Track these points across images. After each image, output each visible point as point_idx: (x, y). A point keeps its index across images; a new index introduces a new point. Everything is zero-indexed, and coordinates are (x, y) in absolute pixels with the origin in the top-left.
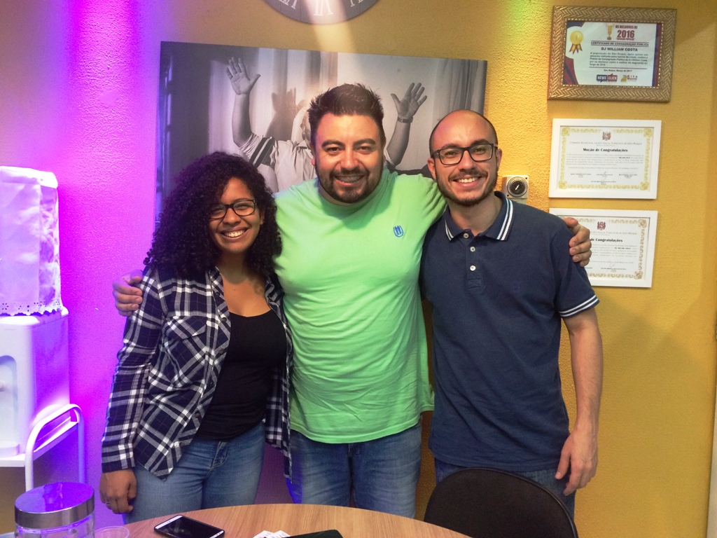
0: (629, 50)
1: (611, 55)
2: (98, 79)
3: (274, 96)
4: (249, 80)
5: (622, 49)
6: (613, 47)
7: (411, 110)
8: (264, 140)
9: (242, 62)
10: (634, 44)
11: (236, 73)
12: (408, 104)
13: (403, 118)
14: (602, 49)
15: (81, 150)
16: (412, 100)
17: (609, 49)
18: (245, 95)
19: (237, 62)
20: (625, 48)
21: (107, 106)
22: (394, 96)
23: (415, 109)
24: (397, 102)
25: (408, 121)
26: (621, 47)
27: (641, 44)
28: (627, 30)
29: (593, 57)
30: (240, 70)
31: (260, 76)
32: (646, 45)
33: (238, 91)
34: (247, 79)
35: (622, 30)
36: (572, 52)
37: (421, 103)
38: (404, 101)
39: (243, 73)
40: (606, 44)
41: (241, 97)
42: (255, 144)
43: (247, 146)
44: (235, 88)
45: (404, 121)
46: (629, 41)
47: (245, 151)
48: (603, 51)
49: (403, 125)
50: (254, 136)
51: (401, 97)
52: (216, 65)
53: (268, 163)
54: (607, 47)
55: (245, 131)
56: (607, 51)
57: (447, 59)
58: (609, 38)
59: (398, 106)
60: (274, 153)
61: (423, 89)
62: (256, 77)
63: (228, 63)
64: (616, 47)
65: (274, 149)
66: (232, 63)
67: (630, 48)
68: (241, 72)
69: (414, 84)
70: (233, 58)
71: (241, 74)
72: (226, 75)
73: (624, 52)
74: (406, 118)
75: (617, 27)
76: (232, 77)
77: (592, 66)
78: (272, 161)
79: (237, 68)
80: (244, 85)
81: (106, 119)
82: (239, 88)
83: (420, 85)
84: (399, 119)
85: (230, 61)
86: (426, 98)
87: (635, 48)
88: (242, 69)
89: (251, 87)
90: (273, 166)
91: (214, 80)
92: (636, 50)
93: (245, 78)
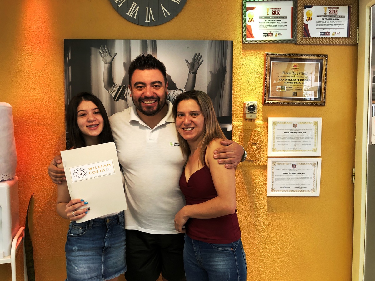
0: (335, 19)
1: (327, 22)
2: (32, 55)
3: (124, 64)
4: (111, 56)
5: (332, 19)
6: (328, 18)
7: (195, 67)
8: (120, 87)
9: (107, 47)
10: (337, 17)
11: (104, 53)
12: (194, 64)
13: (192, 72)
14: (322, 19)
15: (24, 93)
16: (196, 62)
17: (325, 19)
18: (109, 64)
19: (104, 47)
20: (333, 18)
21: (38, 69)
22: (187, 61)
23: (197, 67)
24: (188, 64)
25: (195, 73)
26: (331, 18)
27: (341, 17)
28: (334, 9)
29: (318, 23)
30: (106, 51)
31: (117, 54)
32: (344, 17)
33: (106, 63)
34: (110, 56)
35: (331, 9)
36: (307, 21)
37: (201, 63)
38: (192, 63)
39: (108, 53)
40: (324, 16)
41: (107, 65)
42: (116, 89)
43: (112, 91)
44: (104, 61)
45: (193, 73)
46: (335, 15)
47: (111, 93)
48: (323, 20)
49: (192, 75)
50: (115, 85)
51: (190, 61)
52: (93, 50)
53: (123, 99)
54: (324, 18)
55: (110, 82)
56: (324, 20)
57: (212, 41)
58: (325, 14)
59: (189, 66)
60: (126, 94)
61: (201, 56)
62: (114, 55)
63: (100, 49)
64: (329, 18)
65: (126, 91)
66: (102, 48)
67: (336, 18)
68: (106, 52)
69: (196, 54)
70: (102, 46)
71: (106, 53)
72: (99, 54)
73: (333, 20)
74: (193, 72)
75: (329, 8)
76: (102, 55)
77: (318, 28)
78: (125, 97)
79: (104, 51)
80: (109, 59)
81: (37, 76)
82: (106, 60)
83: (200, 54)
84: (190, 72)
85: (100, 47)
86: (203, 60)
87: (338, 18)
88: (107, 51)
89: (112, 60)
90: (126, 100)
91: (93, 57)
92: (339, 19)
93: (109, 56)
